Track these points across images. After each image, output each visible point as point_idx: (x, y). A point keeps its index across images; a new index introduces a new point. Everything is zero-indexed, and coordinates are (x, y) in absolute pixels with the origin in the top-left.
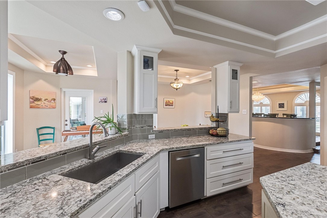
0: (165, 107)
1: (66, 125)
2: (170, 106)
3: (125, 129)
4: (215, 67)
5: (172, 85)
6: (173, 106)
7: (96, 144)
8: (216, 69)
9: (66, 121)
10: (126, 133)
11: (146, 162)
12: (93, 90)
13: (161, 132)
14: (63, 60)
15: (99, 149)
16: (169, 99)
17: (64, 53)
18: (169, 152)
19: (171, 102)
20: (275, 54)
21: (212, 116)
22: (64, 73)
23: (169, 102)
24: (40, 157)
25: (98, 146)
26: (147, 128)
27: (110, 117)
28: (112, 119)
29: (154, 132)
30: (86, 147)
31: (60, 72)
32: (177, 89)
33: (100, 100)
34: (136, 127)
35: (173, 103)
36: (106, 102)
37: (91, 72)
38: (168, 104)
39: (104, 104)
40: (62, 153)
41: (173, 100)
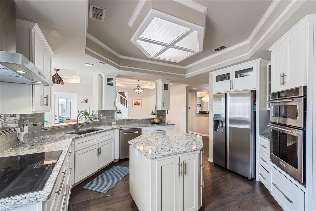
0: (134, 106)
1: (56, 119)
2: (138, 105)
3: (97, 118)
4: (156, 81)
5: (135, 90)
6: (140, 105)
7: (80, 124)
8: (157, 82)
9: (56, 116)
10: (98, 120)
11: (104, 131)
12: (77, 93)
13: (120, 121)
14: (57, 75)
15: (81, 126)
16: (137, 100)
17: (58, 70)
18: (120, 130)
19: (139, 102)
20: (185, 77)
21: (152, 112)
22: (58, 83)
23: (137, 102)
24: (57, 126)
25: (81, 125)
26: (111, 118)
27: (87, 112)
28: (88, 113)
29: (115, 121)
30: (75, 125)
31: (55, 83)
32: (139, 93)
33: (82, 101)
34: (104, 118)
35: (140, 103)
36: (86, 102)
37: (76, 80)
38: (137, 104)
39: (85, 103)
40: (65, 126)
41: (141, 101)
